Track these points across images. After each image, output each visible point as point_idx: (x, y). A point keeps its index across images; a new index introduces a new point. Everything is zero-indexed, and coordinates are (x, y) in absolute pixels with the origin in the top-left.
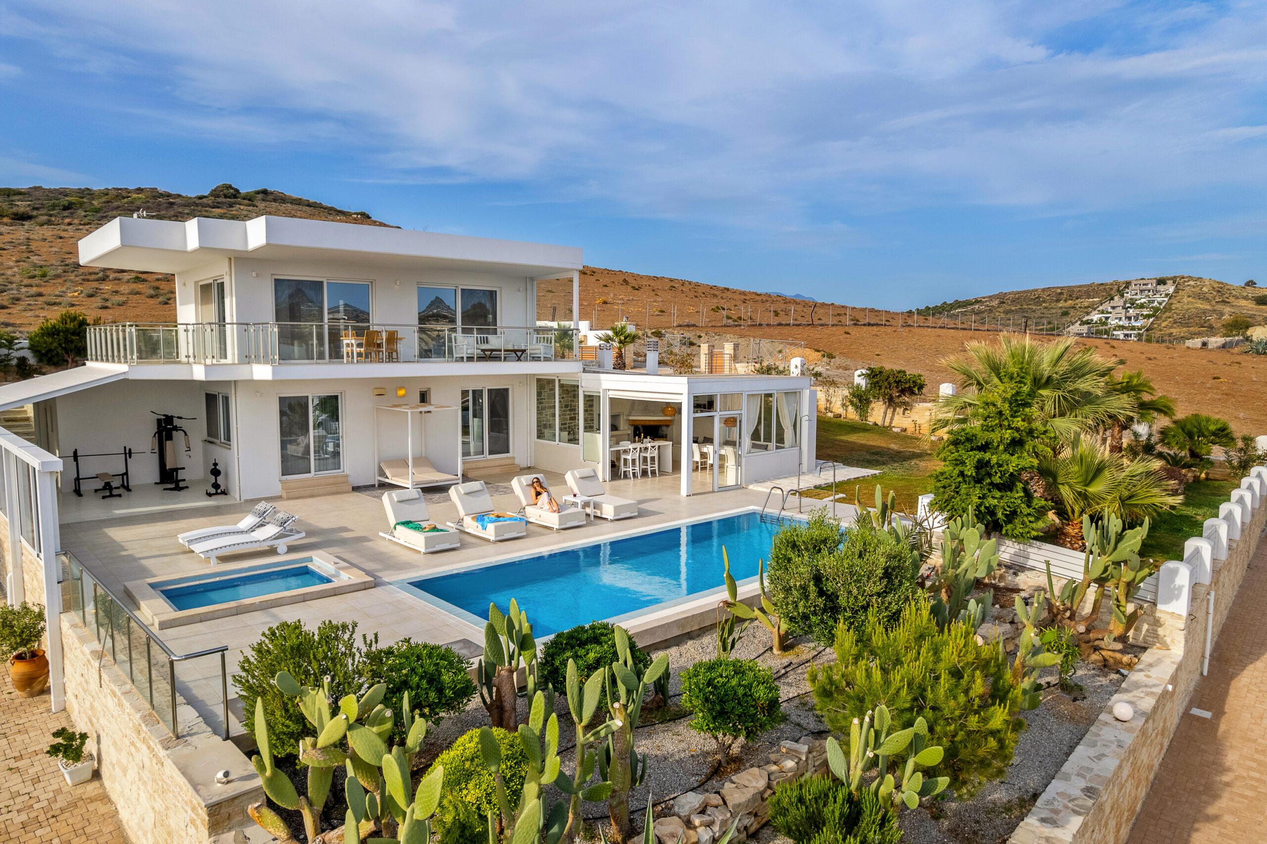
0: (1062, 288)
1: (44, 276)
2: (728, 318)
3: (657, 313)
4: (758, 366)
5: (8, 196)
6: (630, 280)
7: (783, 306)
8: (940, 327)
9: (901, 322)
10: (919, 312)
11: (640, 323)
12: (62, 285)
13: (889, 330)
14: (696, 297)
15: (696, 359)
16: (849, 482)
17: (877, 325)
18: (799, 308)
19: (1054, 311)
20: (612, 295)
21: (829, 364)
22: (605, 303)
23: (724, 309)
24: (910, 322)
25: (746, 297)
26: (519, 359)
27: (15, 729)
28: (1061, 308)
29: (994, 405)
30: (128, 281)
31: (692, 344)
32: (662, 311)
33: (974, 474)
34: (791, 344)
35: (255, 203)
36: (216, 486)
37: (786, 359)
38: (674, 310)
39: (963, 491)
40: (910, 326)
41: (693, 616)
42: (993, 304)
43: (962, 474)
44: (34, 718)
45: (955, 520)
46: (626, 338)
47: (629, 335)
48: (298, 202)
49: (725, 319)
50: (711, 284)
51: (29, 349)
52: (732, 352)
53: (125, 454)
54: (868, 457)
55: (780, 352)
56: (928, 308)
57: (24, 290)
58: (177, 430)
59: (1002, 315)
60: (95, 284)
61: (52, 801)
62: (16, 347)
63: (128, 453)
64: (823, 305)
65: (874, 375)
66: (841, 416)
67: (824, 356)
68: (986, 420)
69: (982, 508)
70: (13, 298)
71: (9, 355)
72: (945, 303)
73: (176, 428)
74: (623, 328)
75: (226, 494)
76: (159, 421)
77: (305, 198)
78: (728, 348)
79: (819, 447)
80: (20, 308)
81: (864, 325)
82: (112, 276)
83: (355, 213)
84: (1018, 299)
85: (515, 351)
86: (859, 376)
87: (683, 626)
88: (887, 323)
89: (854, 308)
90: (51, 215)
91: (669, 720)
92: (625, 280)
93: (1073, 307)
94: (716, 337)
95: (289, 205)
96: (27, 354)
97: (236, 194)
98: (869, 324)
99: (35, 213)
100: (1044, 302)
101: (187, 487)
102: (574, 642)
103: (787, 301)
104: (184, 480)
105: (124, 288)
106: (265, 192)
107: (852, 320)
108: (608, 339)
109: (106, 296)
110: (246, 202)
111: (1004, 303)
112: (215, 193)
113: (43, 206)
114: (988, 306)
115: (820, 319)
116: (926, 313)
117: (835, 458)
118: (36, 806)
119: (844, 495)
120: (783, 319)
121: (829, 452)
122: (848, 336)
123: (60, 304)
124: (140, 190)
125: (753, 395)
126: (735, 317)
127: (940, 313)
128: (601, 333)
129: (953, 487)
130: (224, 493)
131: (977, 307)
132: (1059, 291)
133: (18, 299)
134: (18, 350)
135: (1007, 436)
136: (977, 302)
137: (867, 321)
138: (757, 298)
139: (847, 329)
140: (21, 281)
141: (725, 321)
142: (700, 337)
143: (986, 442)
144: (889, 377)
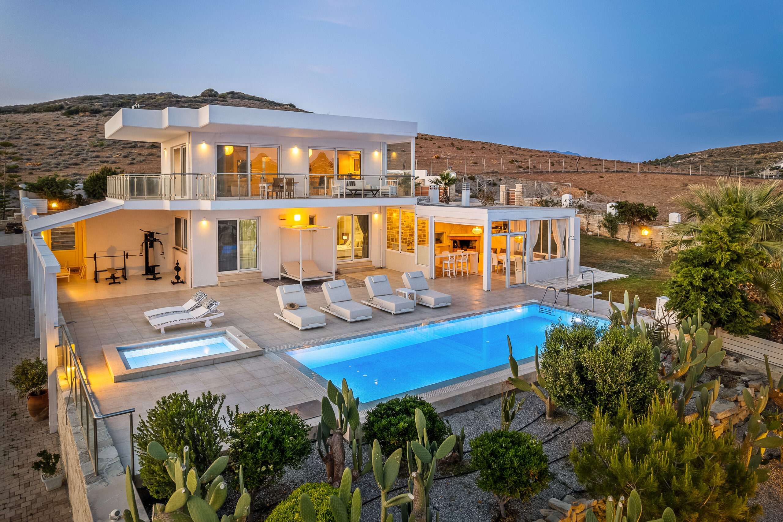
0: (756, 145)
1: (102, 145)
2: (520, 167)
3: (472, 164)
4: (539, 199)
5: (91, 100)
6: (456, 143)
7: (557, 159)
8: (667, 173)
9: (639, 170)
10: (652, 163)
11: (461, 171)
12: (111, 150)
13: (631, 175)
14: (499, 153)
15: (497, 194)
16: (603, 283)
17: (622, 172)
18: (568, 160)
19: (750, 161)
20: (443, 153)
21: (589, 198)
22: (438, 158)
23: (517, 161)
24: (645, 170)
25: (533, 154)
26: (374, 196)
27: (24, 444)
28: (755, 159)
29: (716, 233)
30: (148, 148)
31: (495, 184)
32: (476, 163)
33: (701, 285)
34: (563, 185)
35: (227, 99)
36: (178, 277)
37: (560, 195)
38: (483, 162)
39: (692, 297)
40: (645, 172)
41: (485, 388)
42: (704, 157)
43: (691, 284)
44: (38, 436)
45: (686, 319)
46: (449, 181)
47: (451, 180)
48: (253, 98)
49: (517, 168)
50: (509, 145)
51: (83, 189)
52: (521, 190)
53: (124, 256)
54: (618, 264)
55: (555, 190)
56: (657, 160)
57: (90, 154)
58: (156, 241)
59: (711, 165)
60: (129, 150)
61: (33, 502)
62: (76, 188)
63: (126, 256)
64: (585, 159)
65: (620, 206)
66: (597, 235)
67: (585, 193)
68: (709, 243)
69: (708, 311)
70: (83, 159)
71: (72, 193)
72: (669, 156)
73: (155, 240)
74: (448, 174)
75: (184, 283)
76: (146, 235)
77: (256, 96)
78: (519, 188)
79: (582, 257)
80: (86, 165)
81: (614, 172)
82: (139, 145)
83: (286, 105)
84: (723, 153)
85: (372, 191)
86: (611, 207)
87: (477, 395)
88: (629, 171)
89: (606, 160)
90: (111, 110)
91: (463, 474)
92: (452, 144)
93: (764, 158)
94: (512, 180)
95: (247, 100)
96: (82, 192)
97: (215, 94)
98: (617, 171)
99: (103, 109)
100: (742, 155)
101: (161, 278)
102: (389, 412)
103: (560, 156)
104: (159, 273)
105: (145, 152)
106: (232, 93)
107: (605, 168)
108: (437, 182)
109: (134, 157)
110: (222, 99)
111: (712, 156)
112: (204, 95)
113: (108, 105)
114: (700, 158)
115: (582, 168)
116: (656, 163)
117: (593, 265)
118: (23, 505)
119: (601, 293)
120: (557, 168)
121: (589, 260)
122: (602, 179)
123: (107, 162)
124: (162, 94)
125: (534, 221)
126: (524, 167)
127: (666, 163)
128: (433, 178)
129: (684, 293)
130: (182, 282)
131: (692, 159)
132: (753, 147)
133: (86, 160)
134: (77, 190)
135: (727, 256)
136: (692, 155)
137: (615, 169)
138: (540, 154)
139: (601, 175)
140: (89, 149)
141: (517, 170)
142: (500, 180)
143: (710, 260)
144: (631, 209)
